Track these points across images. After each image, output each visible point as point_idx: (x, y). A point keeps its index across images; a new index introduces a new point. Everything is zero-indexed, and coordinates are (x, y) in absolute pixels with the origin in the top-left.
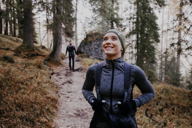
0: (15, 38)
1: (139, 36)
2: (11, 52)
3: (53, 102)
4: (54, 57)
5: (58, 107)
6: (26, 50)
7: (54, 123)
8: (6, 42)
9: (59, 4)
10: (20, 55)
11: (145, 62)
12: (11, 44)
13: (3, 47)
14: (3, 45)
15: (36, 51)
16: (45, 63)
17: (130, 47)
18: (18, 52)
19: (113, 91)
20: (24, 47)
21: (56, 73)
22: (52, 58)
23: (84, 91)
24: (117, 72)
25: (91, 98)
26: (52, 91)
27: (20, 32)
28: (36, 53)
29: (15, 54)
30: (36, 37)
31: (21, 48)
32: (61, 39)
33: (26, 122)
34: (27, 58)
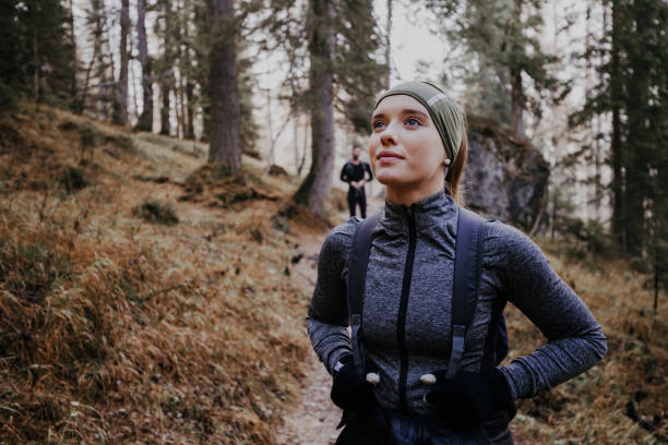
0: (189, 145)
1: (624, 118)
2: (172, 190)
3: (290, 357)
4: (307, 204)
5: (306, 374)
6: (220, 182)
7: (286, 431)
8: (158, 157)
9: (320, 23)
10: (198, 197)
11: (649, 214)
12: (172, 163)
13: (148, 174)
14: (150, 168)
15: (250, 185)
16: (277, 222)
17: (588, 159)
18: (192, 190)
19: (407, 327)
20: (212, 170)
21: (310, 258)
22: (301, 207)
23: (312, 325)
24: (424, 251)
25: (336, 355)
26: (289, 318)
27: (206, 122)
28: (250, 192)
29: (185, 194)
30: (258, 137)
31: (204, 177)
32: (330, 140)
33: (182, 420)
34: (221, 207)
